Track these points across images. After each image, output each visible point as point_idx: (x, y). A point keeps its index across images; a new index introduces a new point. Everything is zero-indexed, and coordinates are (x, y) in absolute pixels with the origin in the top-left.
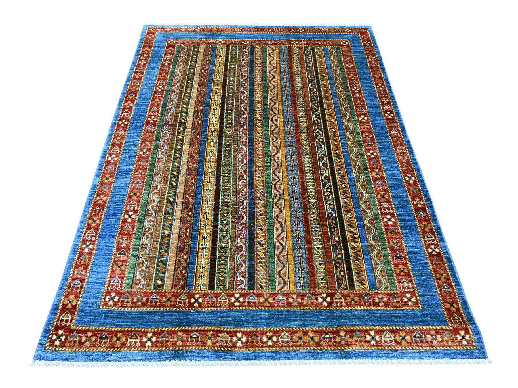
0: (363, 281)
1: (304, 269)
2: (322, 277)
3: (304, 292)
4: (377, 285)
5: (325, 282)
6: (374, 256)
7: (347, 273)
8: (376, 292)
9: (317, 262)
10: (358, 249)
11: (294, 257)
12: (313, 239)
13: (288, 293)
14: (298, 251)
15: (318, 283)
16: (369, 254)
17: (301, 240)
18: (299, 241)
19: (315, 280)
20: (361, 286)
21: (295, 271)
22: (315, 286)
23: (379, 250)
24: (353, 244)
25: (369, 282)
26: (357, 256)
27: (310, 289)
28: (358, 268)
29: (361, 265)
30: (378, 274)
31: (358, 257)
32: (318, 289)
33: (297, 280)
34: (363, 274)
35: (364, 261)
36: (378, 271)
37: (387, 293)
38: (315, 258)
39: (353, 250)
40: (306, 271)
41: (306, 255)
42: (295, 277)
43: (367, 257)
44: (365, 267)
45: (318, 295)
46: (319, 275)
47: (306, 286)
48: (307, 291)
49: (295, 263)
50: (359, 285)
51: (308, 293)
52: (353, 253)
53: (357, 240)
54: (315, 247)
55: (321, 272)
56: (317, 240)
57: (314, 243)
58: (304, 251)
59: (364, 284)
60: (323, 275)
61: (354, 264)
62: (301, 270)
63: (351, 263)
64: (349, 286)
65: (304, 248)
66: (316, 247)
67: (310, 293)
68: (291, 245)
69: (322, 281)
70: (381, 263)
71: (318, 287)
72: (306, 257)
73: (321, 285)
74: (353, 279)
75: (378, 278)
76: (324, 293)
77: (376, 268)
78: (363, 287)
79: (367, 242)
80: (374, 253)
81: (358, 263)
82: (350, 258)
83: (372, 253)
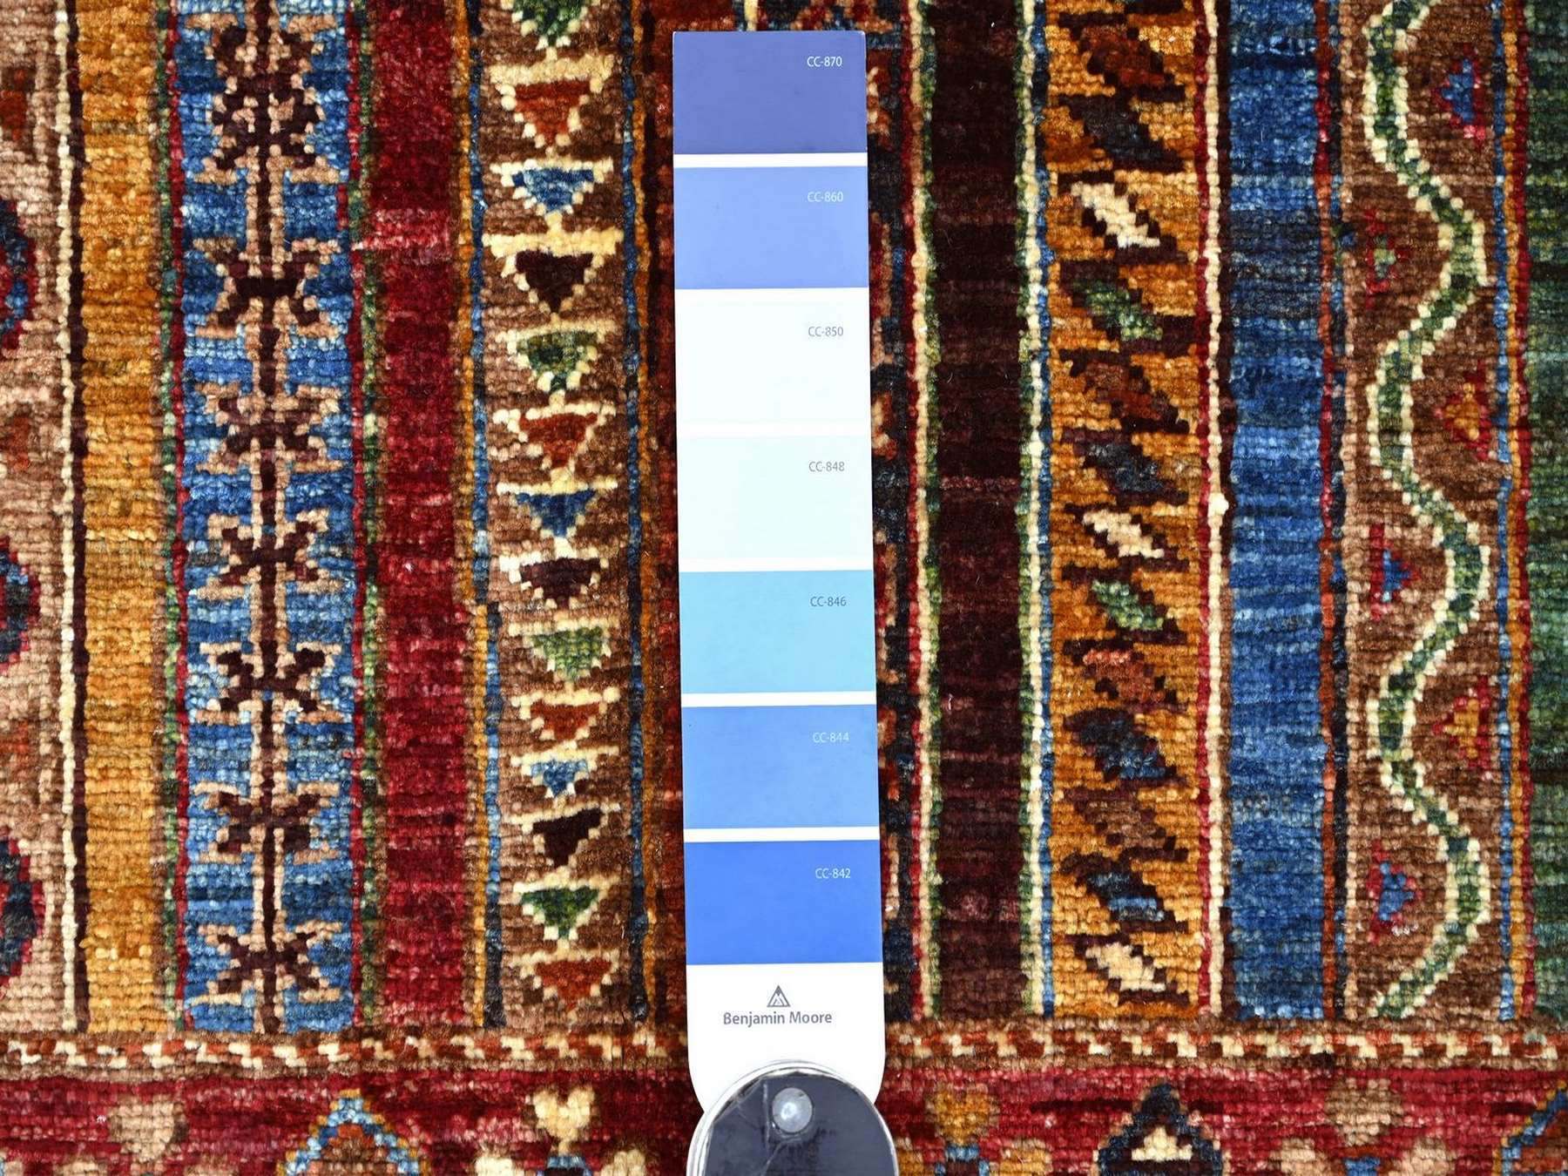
0: (1157, 873)
1: (309, 661)
2: (561, 808)
3: (288, 1054)
4: (1352, 931)
5: (602, 884)
6: (1390, 430)
7: (945, 736)
8: (1318, 1044)
9: (518, 537)
10: (1170, 298)
11: (177, 448)
12: (484, 108)
13: (61, 1084)
14: (247, 331)
15: (495, 914)
16: (1308, 387)
17: (305, 114)
18: (262, 138)
19: (452, 864)
20: (1115, 958)
21: (180, 708)
22: (455, 955)
23: (1487, 298)
24: (1100, 199)
25: (1238, 875)
26: (1136, 424)
27: (375, 1014)
28: (1121, 640)
29: (1163, 585)
30: (1391, 733)
31: (1150, 443)
32: (494, 1018)
33: (206, 860)
34: (1175, 743)
35: (1218, 504)
36: (1402, 683)
37: (1465, 1065)
38: (495, 471)
39: (1080, 303)
40: (335, 709)
41: (354, 403)
42: (174, 796)
43: (1268, 446)
44: (1215, 626)
45: (475, 1108)
46: (527, 763)
47: (328, 956)
48: (331, 1050)
49: (177, 551)
50: (1080, 943)
51: (339, 1082)
52: (1081, 360)
53: (1165, 123)
54: (504, 247)
55: (563, 721)
56: (552, 126)
57: (506, 171)
58: (332, 330)
59: (1169, 925)
60: (589, 760)
61: (1072, 573)
62: (269, 682)
63: (1017, 558)
64: (945, 962)
65: (335, 286)
66: (527, 262)
67: (371, 1086)
68: (142, 231)
69: (560, 879)
70: (1469, 555)
71: (494, 973)
72: (360, 450)
73: (538, 941)
74: (1011, 841)
75: (1388, 817)
76: (562, 1086)
77: (1385, 640)
78: (1135, 976)
79: (1328, 160)
80: (1400, 369)
81: (1134, 543)
82: (1013, 464)
83: (1366, 360)
